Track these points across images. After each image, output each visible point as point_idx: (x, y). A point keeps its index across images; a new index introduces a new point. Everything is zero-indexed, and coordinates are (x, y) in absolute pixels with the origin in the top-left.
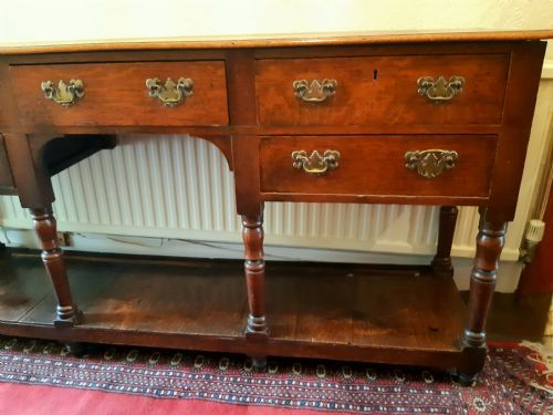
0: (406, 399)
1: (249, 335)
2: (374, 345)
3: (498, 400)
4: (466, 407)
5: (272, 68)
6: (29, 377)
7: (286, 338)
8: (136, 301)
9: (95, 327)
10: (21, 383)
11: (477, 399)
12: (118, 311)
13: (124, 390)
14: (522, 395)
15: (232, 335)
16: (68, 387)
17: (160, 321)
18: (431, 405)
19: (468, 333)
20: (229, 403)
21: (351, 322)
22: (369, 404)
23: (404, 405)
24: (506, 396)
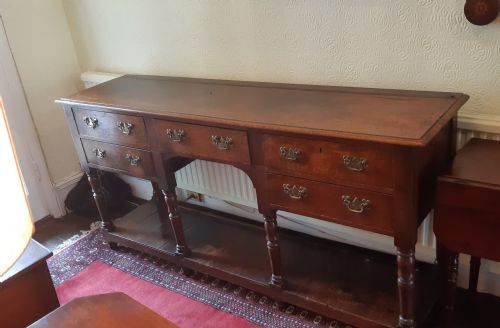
15: (261, 282)
19: (401, 318)
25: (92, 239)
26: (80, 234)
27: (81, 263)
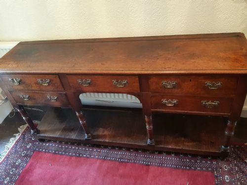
0: (201, 165)
1: (149, 145)
2: (190, 149)
3: (232, 166)
4: (221, 168)
5: (154, 78)
6: (79, 154)
7: (161, 146)
8: (109, 128)
9: (98, 140)
10: (78, 157)
11: (225, 166)
12: (104, 133)
13: (110, 159)
14: (242, 164)
15: (143, 144)
16: (92, 158)
17: (118, 138)
18: (209, 167)
19: (223, 147)
20: (143, 164)
21: (183, 139)
22: (188, 166)
23: (200, 167)
24: (236, 165)
25: (24, 138)
26: (15, 137)
27: (26, 156)
